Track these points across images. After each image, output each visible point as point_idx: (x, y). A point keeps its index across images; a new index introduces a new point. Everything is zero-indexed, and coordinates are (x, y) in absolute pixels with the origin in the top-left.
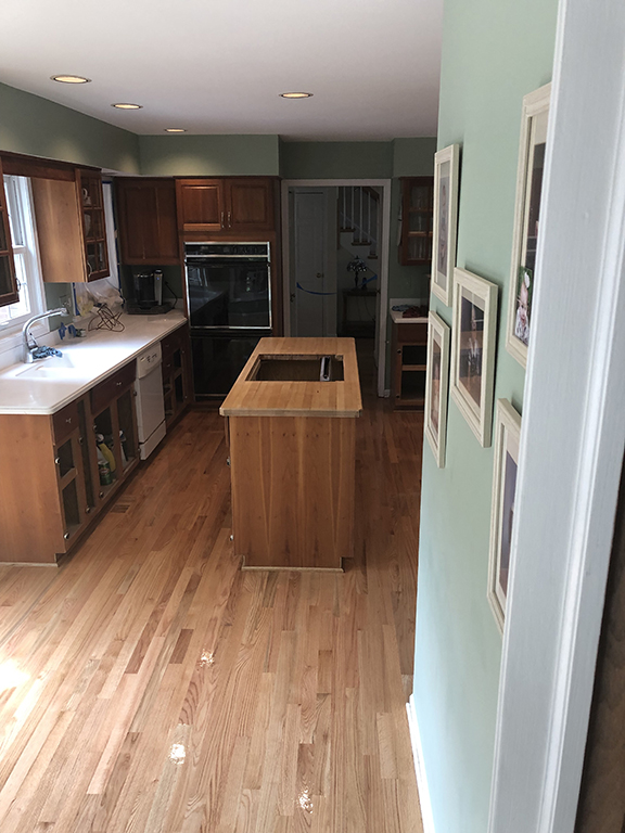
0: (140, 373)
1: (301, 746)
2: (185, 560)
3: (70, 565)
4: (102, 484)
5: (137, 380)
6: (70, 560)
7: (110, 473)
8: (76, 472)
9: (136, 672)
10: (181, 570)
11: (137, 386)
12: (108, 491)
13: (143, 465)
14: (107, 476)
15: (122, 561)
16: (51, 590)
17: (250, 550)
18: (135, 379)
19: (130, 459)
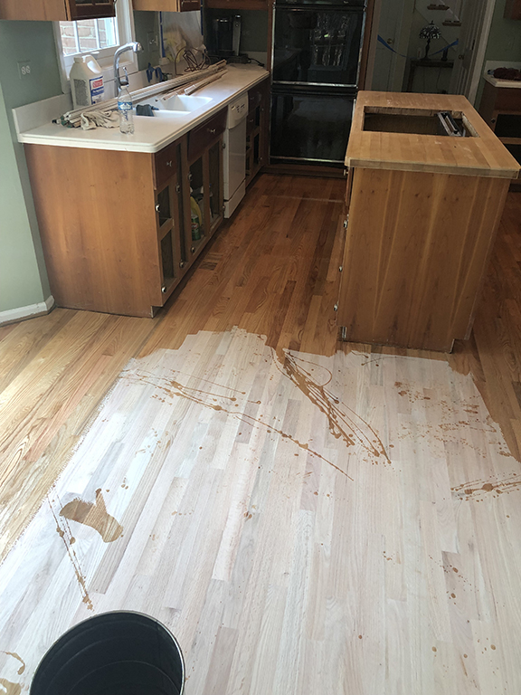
0: (230, 123)
1: (445, 554)
2: (281, 325)
3: (167, 318)
4: (193, 240)
5: (227, 131)
6: (165, 314)
7: (199, 228)
8: (172, 222)
9: (247, 441)
10: (278, 335)
11: (226, 136)
12: (198, 248)
13: (227, 224)
14: (196, 231)
15: (217, 320)
16: (150, 343)
17: (354, 322)
18: (224, 129)
19: (215, 216)
